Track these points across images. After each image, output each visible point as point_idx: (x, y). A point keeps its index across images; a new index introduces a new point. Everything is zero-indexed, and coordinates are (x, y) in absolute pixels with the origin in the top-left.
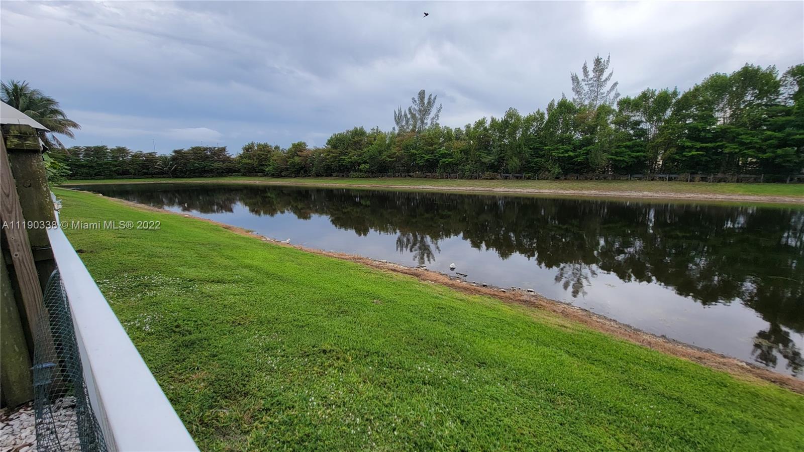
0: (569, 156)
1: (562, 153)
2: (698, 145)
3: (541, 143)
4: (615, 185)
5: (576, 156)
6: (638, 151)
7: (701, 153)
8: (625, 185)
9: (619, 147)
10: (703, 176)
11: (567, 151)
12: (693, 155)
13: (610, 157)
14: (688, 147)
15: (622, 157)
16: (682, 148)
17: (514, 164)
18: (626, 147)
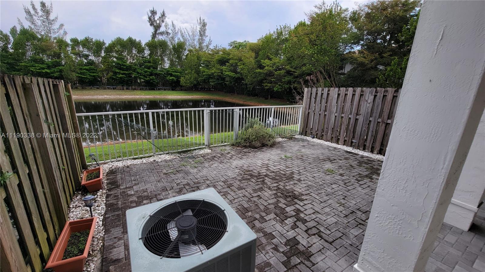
6: (93, 73)
10: (127, 87)
14: (118, 73)
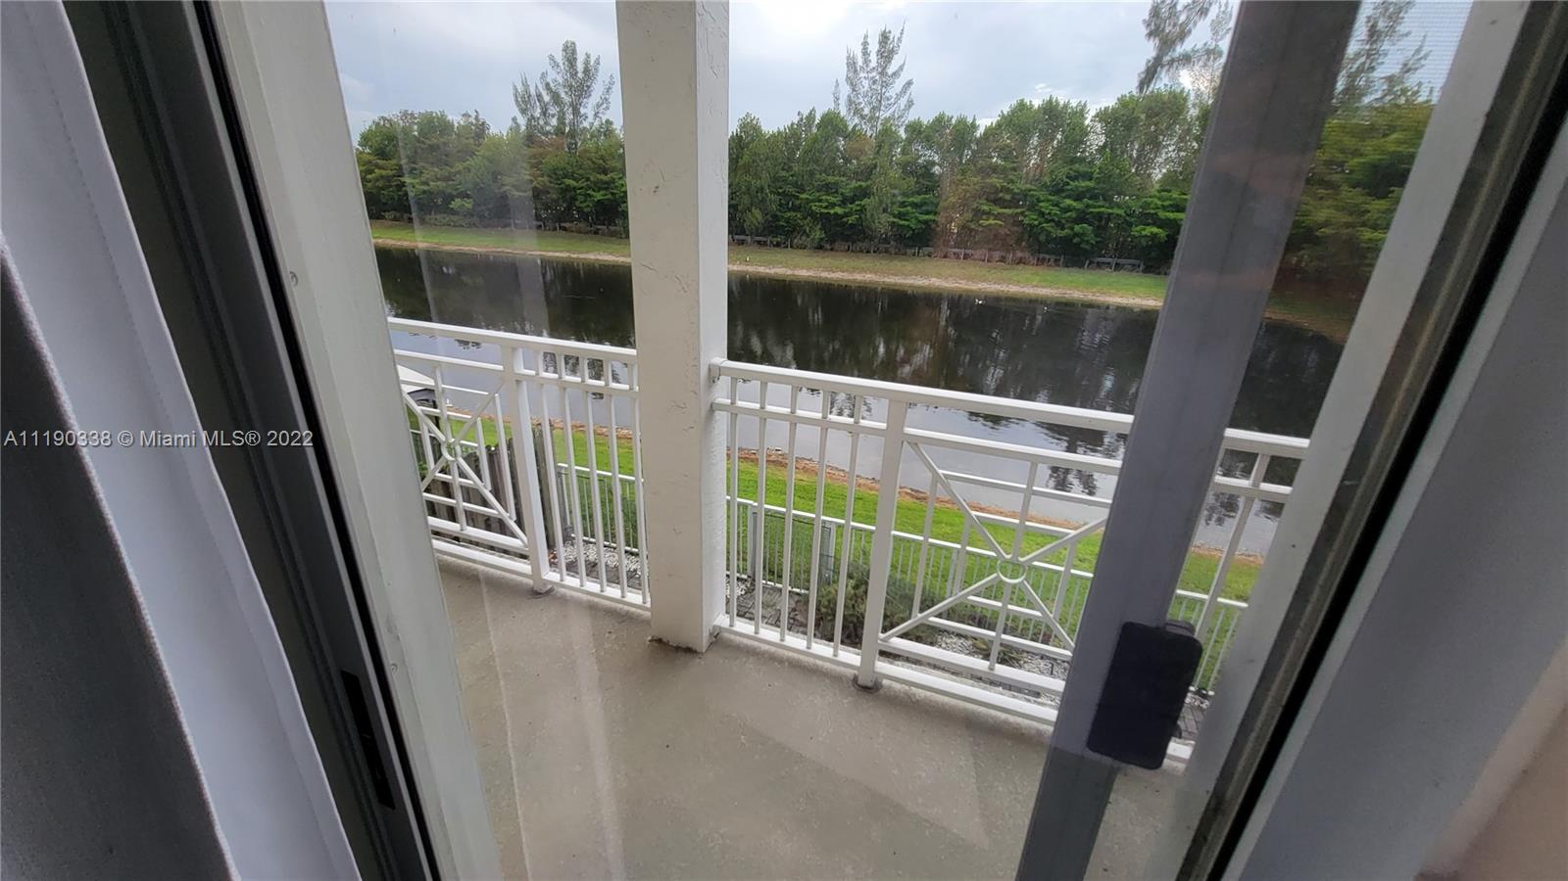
0: (836, 214)
1: (826, 207)
5: (846, 215)
6: (928, 213)
12: (990, 225)
13: (892, 219)
15: (908, 220)
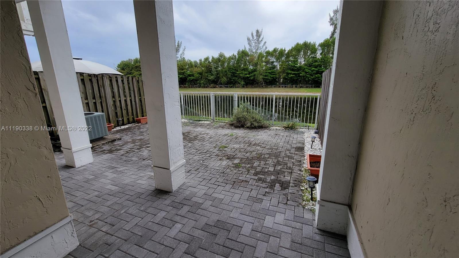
1: (244, 75)
2: (293, 72)
3: (235, 70)
4: (265, 89)
5: (250, 77)
7: (294, 76)
8: (269, 90)
9: (266, 73)
11: (246, 74)
16: (288, 74)
17: (224, 80)
18: (269, 73)
